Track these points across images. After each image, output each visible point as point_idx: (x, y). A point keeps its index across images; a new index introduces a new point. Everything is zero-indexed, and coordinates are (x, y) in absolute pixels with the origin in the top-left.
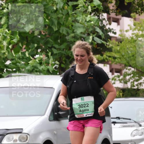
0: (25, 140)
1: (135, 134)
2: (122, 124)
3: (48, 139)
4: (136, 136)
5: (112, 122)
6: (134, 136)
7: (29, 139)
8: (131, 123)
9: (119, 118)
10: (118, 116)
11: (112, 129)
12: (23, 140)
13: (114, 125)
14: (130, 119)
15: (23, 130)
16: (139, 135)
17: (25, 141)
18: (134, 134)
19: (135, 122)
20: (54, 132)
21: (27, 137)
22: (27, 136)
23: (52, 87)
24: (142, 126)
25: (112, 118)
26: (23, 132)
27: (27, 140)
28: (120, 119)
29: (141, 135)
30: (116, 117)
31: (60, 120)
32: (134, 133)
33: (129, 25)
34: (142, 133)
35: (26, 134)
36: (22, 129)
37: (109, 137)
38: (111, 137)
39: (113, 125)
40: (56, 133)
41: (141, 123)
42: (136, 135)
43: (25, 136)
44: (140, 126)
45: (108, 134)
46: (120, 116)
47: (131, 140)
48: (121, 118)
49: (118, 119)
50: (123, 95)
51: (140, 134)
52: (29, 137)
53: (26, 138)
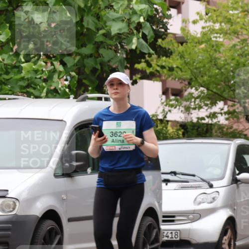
0: (12, 209)
1: (201, 200)
2: (180, 184)
3: (52, 208)
4: (202, 205)
5: (163, 179)
6: (200, 203)
7: (17, 207)
8: (195, 181)
9: (175, 173)
10: (173, 170)
11: (163, 191)
12: (8, 210)
13: (167, 184)
14: (194, 176)
15: (9, 192)
16: (208, 203)
17: (11, 211)
18: (199, 200)
19: (203, 180)
20: (63, 196)
21: (15, 205)
22: (14, 202)
23: (61, 119)
24: (214, 186)
25: (163, 173)
26: (8, 196)
27: (14, 209)
28: (177, 175)
29: (211, 202)
30: (169, 171)
31: (74, 176)
32: (200, 198)
33: (198, 13)
34: (214, 199)
35: (13, 200)
36: (7, 191)
37: (156, 206)
38: (160, 205)
39: (164, 184)
40: (65, 198)
41: (212, 182)
42: (203, 203)
43: (12, 203)
44: (211, 186)
45: (155, 200)
46: (177, 170)
47: (194, 211)
48: (179, 174)
49: (173, 174)
50: (184, 134)
51: (209, 200)
52: (17, 204)
53: (12, 206)
